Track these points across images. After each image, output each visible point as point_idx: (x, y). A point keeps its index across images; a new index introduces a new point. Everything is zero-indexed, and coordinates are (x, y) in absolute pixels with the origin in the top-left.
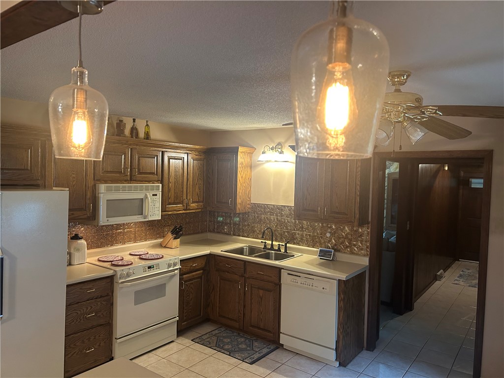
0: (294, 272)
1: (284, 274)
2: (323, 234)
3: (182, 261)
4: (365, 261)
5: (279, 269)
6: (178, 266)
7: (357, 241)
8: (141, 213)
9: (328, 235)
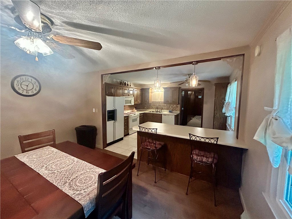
0: (165, 115)
1: (163, 115)
2: (169, 107)
3: (140, 114)
4: (179, 112)
5: (162, 114)
6: (139, 115)
7: (177, 108)
8: (131, 103)
9: (171, 107)
